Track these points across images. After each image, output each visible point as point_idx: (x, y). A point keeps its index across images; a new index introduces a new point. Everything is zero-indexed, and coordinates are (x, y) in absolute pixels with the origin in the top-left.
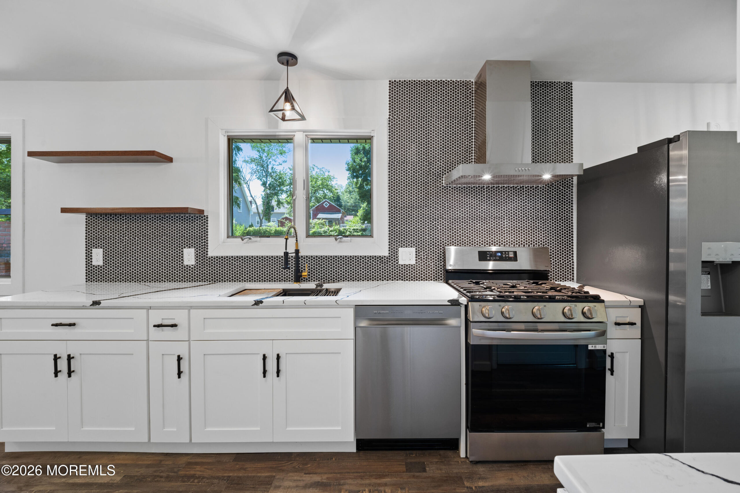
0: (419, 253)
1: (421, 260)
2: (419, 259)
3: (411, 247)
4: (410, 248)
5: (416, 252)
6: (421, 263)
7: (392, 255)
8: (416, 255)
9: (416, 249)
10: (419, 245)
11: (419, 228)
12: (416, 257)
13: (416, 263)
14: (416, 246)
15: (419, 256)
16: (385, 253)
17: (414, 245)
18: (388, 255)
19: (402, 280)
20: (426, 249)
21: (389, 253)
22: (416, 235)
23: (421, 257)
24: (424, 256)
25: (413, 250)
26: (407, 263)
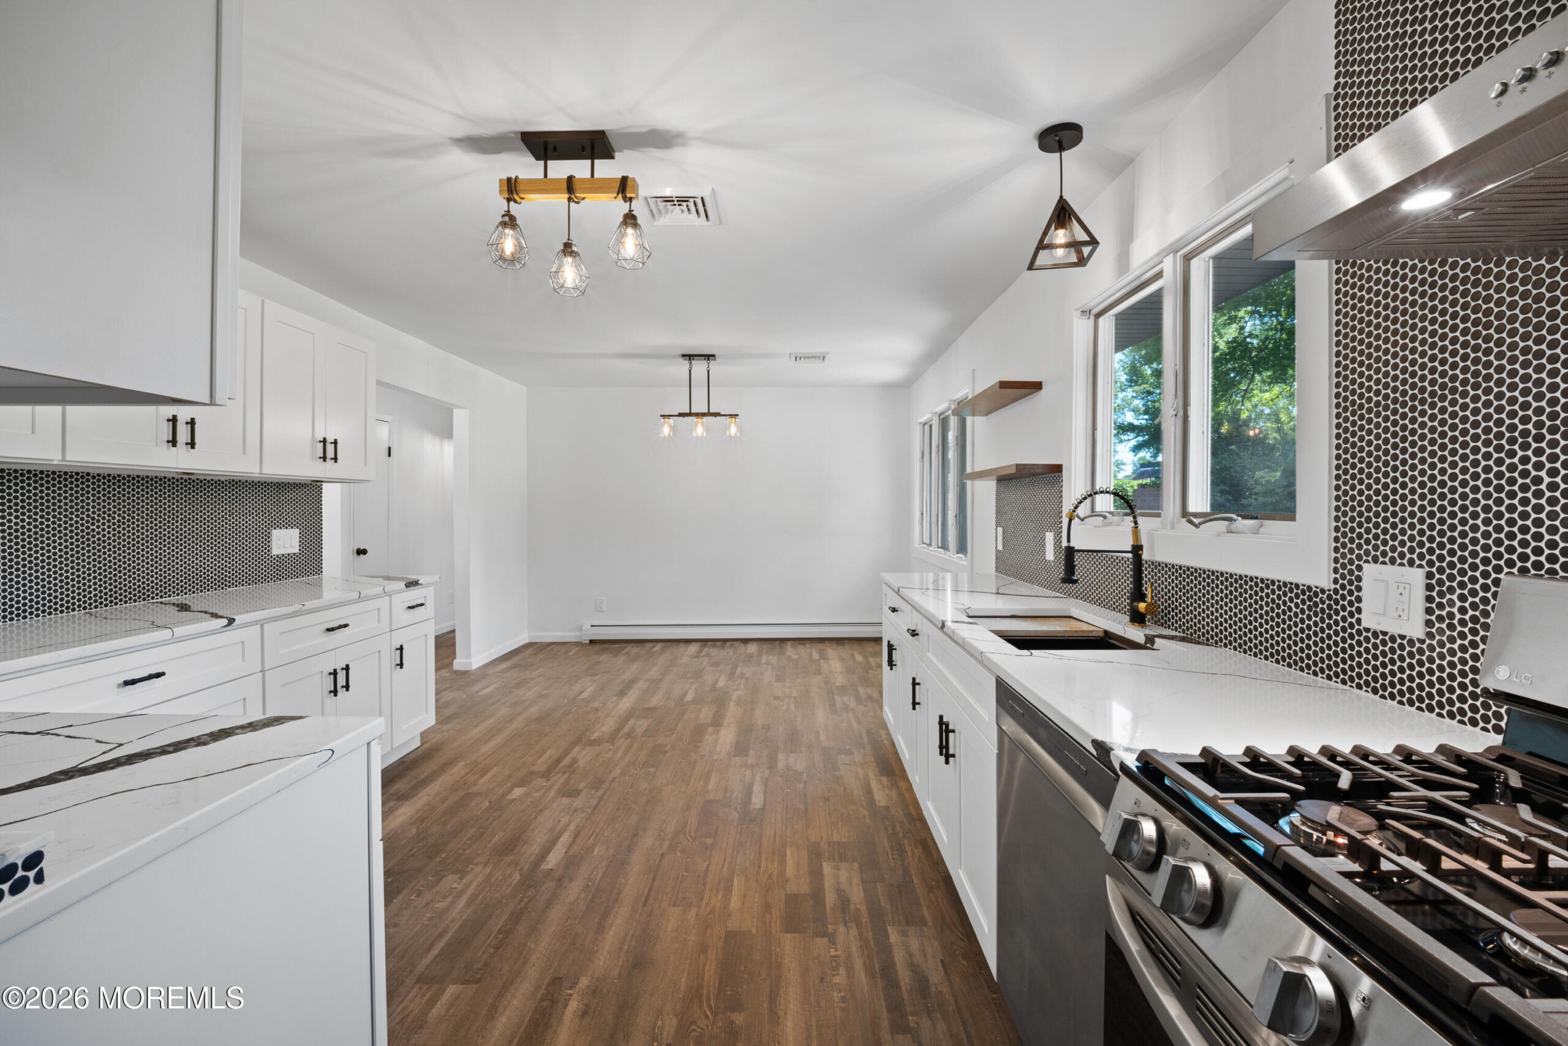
0: (1441, 594)
1: (1451, 627)
2: (1440, 619)
3: (1411, 563)
4: (1407, 569)
5: (1430, 588)
6: (1452, 640)
7: (1343, 587)
8: (1429, 599)
9: (1430, 576)
10: (1441, 558)
11: (1443, 484)
12: (1429, 611)
13: (1430, 635)
14: (1431, 563)
15: (1441, 606)
16: (1320, 576)
17: (1421, 556)
18: (1333, 586)
19: (1375, 691)
20: (1473, 580)
21: (1336, 581)
22: (1432, 515)
23: (1451, 615)
24: (1462, 610)
25: (1416, 577)
26: (1393, 628)
